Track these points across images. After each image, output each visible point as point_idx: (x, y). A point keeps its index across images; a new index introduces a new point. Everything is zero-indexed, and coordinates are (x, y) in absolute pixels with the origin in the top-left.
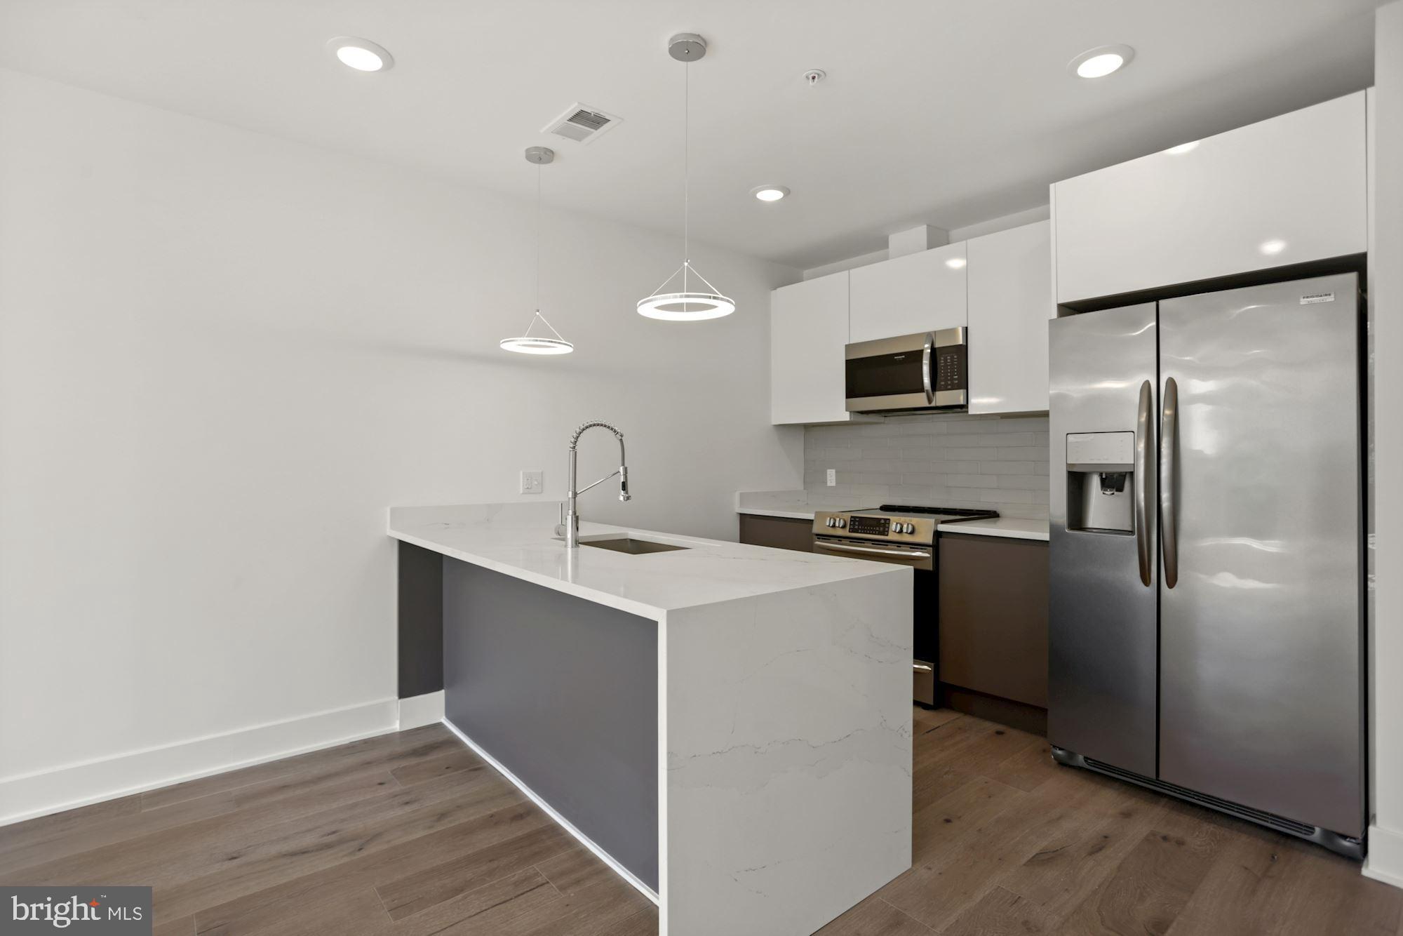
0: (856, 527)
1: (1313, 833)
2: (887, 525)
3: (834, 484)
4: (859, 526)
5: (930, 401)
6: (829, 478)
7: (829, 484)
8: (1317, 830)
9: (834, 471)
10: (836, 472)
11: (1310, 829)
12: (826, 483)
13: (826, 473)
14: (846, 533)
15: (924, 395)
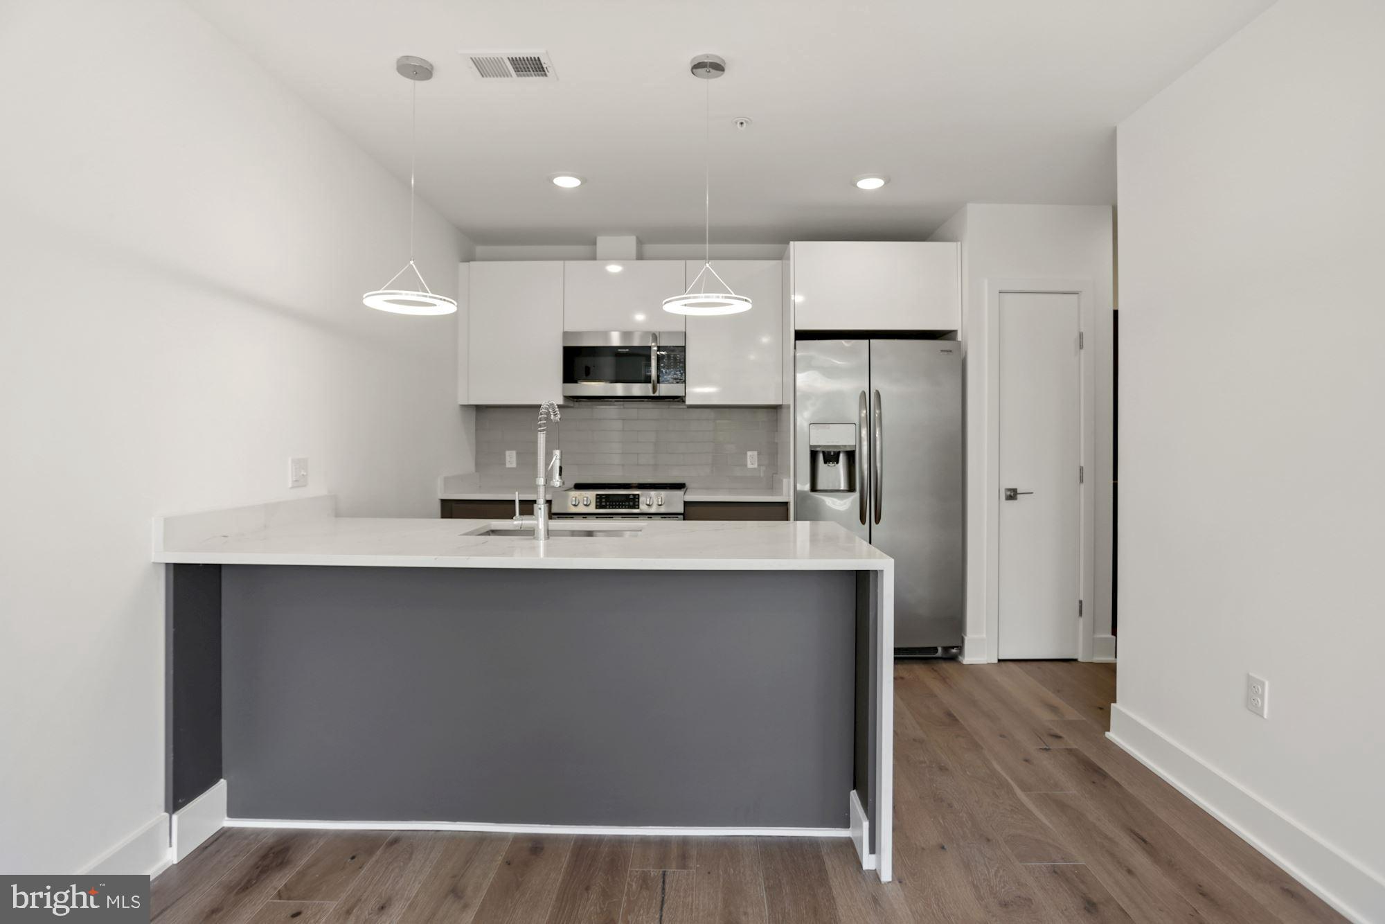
0: (604, 504)
1: (937, 652)
2: (637, 500)
3: (514, 465)
4: (606, 502)
5: (654, 390)
6: (508, 459)
7: (508, 465)
8: (940, 649)
9: (514, 453)
10: (517, 453)
11: (935, 650)
12: (505, 464)
13: (505, 455)
14: (592, 509)
15: (650, 386)
